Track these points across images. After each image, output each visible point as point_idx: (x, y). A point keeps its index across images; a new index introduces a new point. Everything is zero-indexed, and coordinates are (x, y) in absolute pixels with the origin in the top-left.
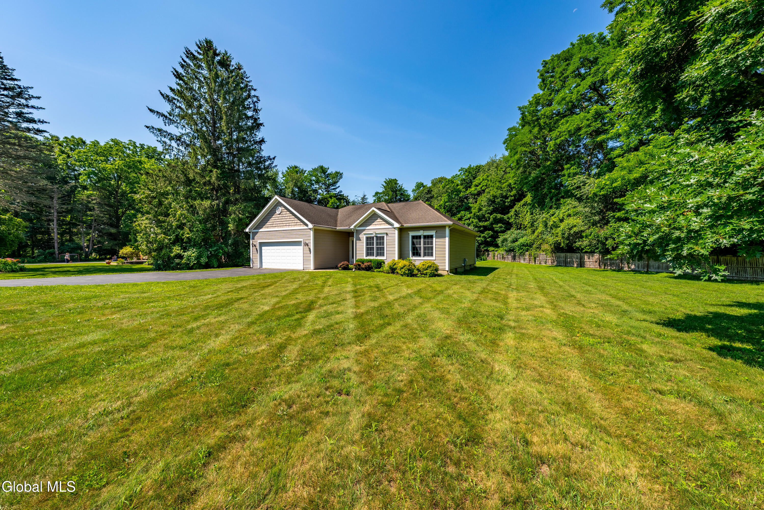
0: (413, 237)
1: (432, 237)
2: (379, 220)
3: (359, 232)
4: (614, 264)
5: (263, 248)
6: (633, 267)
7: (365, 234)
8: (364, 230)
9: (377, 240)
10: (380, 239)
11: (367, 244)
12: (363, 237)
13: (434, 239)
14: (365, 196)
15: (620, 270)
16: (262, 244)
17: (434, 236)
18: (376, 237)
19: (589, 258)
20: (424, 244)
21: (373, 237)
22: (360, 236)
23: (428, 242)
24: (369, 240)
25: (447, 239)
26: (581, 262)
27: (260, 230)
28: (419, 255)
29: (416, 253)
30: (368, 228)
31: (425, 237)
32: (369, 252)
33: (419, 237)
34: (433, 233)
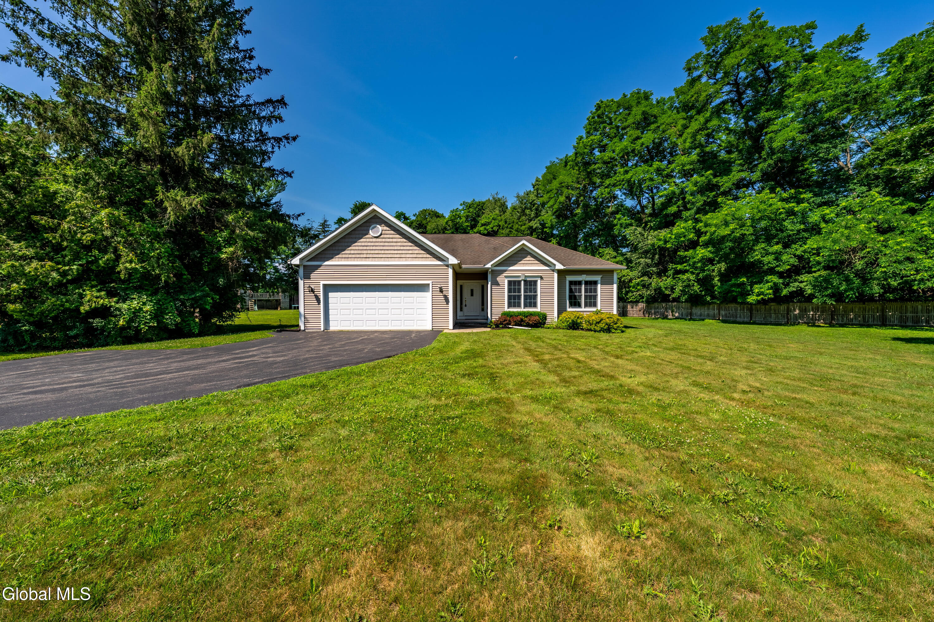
0: (571, 283)
1: (595, 283)
2: (529, 258)
3: (496, 273)
4: (658, 312)
5: (331, 295)
6: (677, 315)
7: (506, 277)
8: (505, 271)
9: (525, 285)
10: (531, 284)
11: (510, 291)
12: (504, 281)
13: (599, 286)
14: (325, 221)
15: (665, 317)
16: (328, 288)
17: (599, 282)
18: (525, 281)
19: (632, 308)
20: (586, 291)
21: (519, 282)
22: (499, 279)
23: (591, 289)
24: (514, 285)
25: (615, 286)
26: (623, 311)
27: (327, 263)
28: (579, 306)
29: (575, 303)
30: (511, 268)
31: (587, 283)
32: (513, 301)
33: (580, 283)
34: (598, 278)
